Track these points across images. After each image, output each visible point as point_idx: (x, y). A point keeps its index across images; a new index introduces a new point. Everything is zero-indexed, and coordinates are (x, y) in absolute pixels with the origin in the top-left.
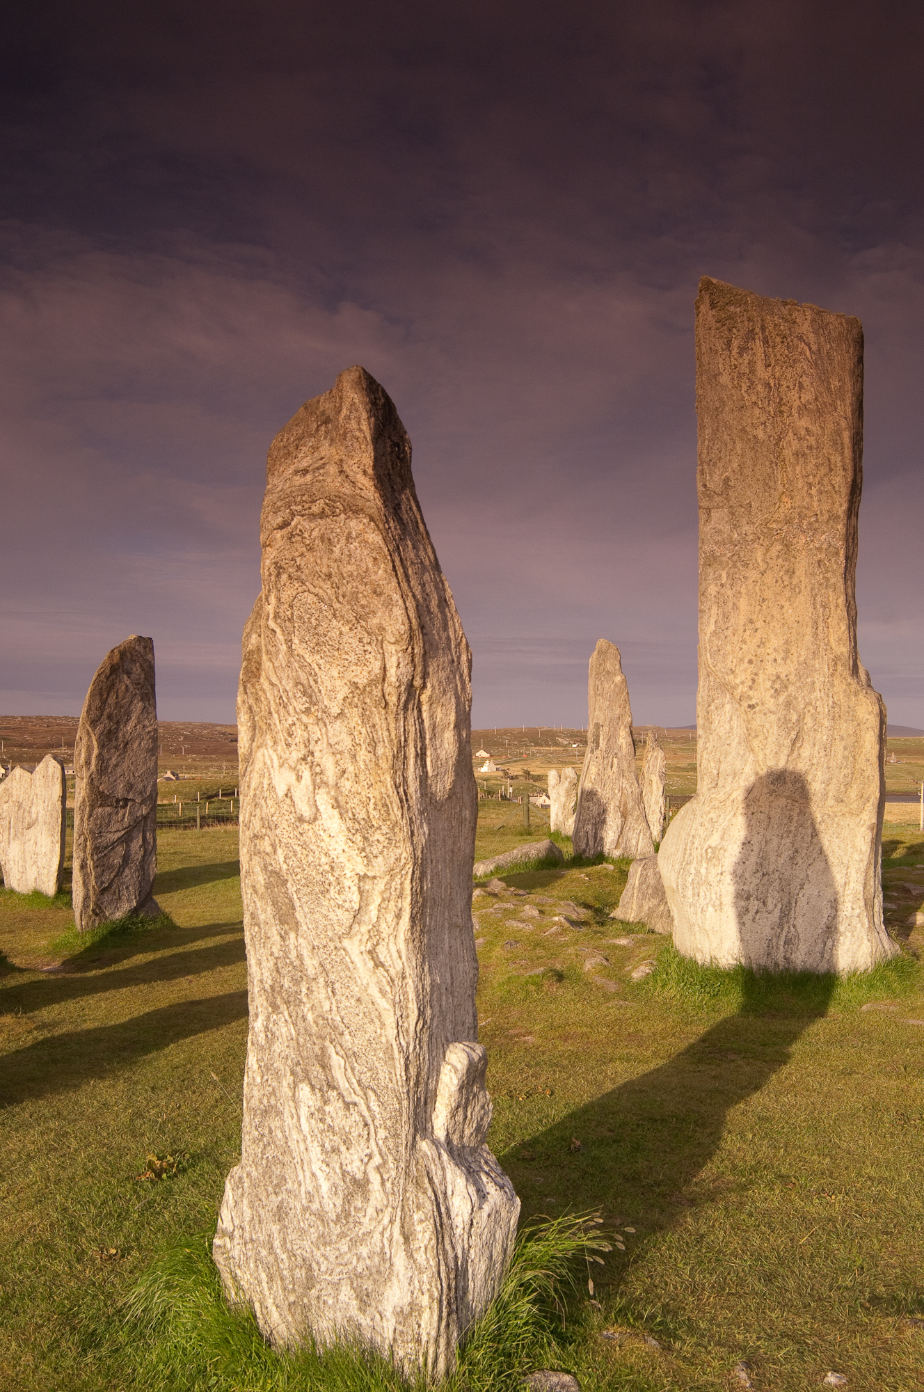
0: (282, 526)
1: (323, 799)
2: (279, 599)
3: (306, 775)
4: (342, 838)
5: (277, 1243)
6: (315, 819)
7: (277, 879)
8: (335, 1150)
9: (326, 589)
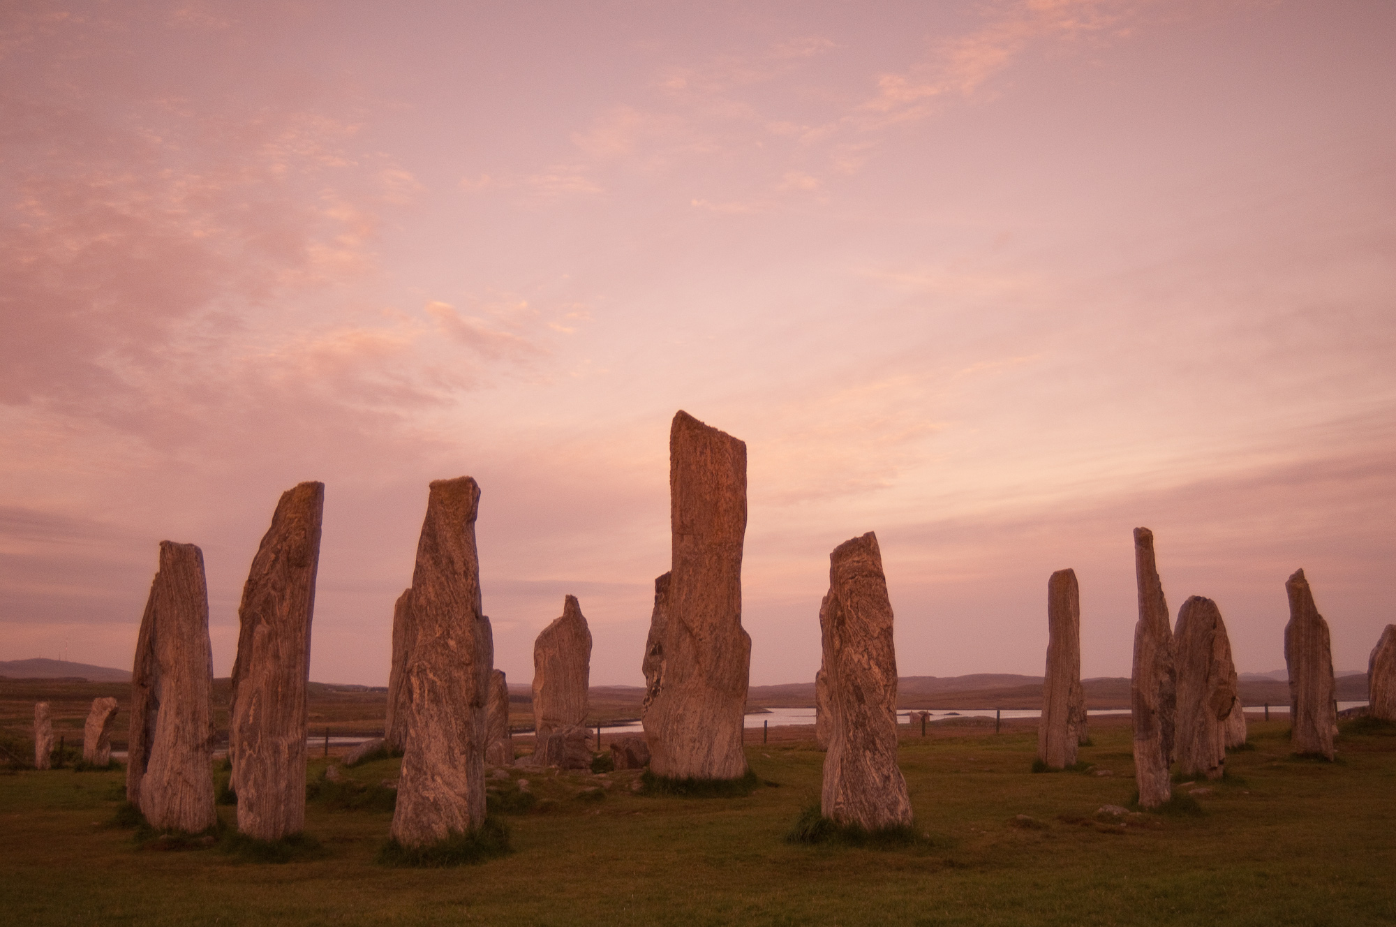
0: (852, 578)
1: (872, 663)
2: (852, 601)
3: (866, 656)
4: (879, 674)
5: (864, 800)
6: (870, 668)
7: (857, 688)
8: (879, 769)
9: (869, 599)
